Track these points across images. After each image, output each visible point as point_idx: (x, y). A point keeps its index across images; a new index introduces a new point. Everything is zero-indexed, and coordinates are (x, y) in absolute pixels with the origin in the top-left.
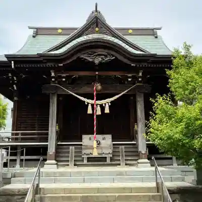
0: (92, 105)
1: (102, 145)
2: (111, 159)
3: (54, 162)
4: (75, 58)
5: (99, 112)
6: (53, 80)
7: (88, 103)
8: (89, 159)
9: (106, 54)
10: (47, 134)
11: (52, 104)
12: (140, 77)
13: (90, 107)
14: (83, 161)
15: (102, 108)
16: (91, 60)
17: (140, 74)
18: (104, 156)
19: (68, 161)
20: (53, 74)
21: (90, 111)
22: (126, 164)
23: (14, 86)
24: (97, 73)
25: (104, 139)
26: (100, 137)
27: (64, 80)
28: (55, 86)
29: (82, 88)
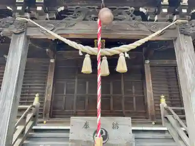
5: (104, 69)
6: (19, 8)
7: (84, 53)
11: (13, 52)
12: (184, 7)
13: (87, 61)
15: (113, 61)
17: (186, 2)
21: (87, 68)
25: (115, 126)
26: (107, 122)
27: (39, 8)
28: (24, 20)
29: (74, 25)
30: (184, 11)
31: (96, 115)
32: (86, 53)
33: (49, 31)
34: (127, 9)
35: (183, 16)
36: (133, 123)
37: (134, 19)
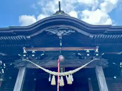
6: (25, 56)
9: (67, 29)
11: (20, 76)
13: (54, 79)
17: (97, 50)
20: (25, 52)
21: (53, 83)
23: (3, 70)
27: (33, 55)
28: (26, 61)
29: (48, 62)
30: (97, 55)
32: (53, 75)
33: (37, 65)
34: (72, 54)
35: (97, 57)
37: (76, 58)
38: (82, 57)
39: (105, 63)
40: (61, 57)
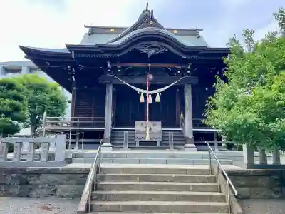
0: (145, 95)
1: (153, 131)
2: (161, 143)
3: (110, 144)
4: (130, 49)
5: (150, 101)
6: (109, 71)
7: (141, 93)
8: (141, 143)
9: (159, 46)
10: (104, 120)
12: (188, 70)
13: (142, 97)
14: (135, 144)
15: (154, 96)
16: (145, 52)
17: (189, 67)
18: (154, 140)
19: (123, 144)
20: (109, 66)
21: (142, 100)
22: (175, 148)
23: (73, 77)
24: (149, 65)
25: (154, 125)
26: (151, 124)
27: (119, 71)
28: (111, 76)
30: (188, 72)
31: (146, 120)
35: (188, 74)
36: (163, 126)
38: (171, 73)
39: (196, 80)
40: (151, 77)
